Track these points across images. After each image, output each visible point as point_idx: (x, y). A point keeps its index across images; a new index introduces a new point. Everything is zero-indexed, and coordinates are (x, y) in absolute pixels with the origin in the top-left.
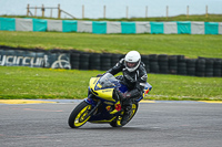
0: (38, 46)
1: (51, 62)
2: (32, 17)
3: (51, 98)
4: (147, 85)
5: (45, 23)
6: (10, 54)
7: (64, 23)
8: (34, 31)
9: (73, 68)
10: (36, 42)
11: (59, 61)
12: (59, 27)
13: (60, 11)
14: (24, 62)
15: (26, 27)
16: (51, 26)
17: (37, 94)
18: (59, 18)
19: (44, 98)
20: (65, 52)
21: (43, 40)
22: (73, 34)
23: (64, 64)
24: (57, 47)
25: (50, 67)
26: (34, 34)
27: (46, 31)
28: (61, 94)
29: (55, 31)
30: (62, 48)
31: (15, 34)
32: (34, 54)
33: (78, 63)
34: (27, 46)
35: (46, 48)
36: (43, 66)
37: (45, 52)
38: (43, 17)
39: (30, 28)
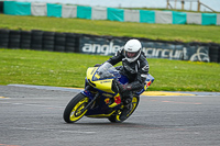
0: (177, 38)
1: (190, 55)
2: (172, 10)
3: (190, 90)
4: (149, 77)
5: (184, 16)
6: (149, 47)
7: (203, 16)
8: (174, 23)
9: (211, 61)
10: (175, 34)
11: (198, 54)
12: (199, 20)
13: (199, 4)
14: (163, 55)
15: (165, 19)
16: (190, 19)
17: (176, 87)
18: (199, 11)
19: (183, 90)
20: (204, 44)
21: (182, 33)
22: (213, 27)
23: (202, 57)
24: (196, 40)
25: (189, 59)
26: (174, 27)
27: (186, 23)
28: (200, 87)
29: (194, 24)
30: (201, 40)
31: (154, 27)
32: (173, 46)
33: (216, 56)
34: (166, 38)
35: (185, 41)
36: (182, 59)
37: (185, 45)
38: (183, 10)
39: (170, 21)
